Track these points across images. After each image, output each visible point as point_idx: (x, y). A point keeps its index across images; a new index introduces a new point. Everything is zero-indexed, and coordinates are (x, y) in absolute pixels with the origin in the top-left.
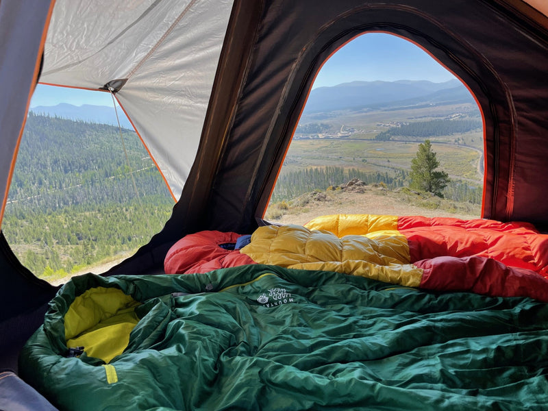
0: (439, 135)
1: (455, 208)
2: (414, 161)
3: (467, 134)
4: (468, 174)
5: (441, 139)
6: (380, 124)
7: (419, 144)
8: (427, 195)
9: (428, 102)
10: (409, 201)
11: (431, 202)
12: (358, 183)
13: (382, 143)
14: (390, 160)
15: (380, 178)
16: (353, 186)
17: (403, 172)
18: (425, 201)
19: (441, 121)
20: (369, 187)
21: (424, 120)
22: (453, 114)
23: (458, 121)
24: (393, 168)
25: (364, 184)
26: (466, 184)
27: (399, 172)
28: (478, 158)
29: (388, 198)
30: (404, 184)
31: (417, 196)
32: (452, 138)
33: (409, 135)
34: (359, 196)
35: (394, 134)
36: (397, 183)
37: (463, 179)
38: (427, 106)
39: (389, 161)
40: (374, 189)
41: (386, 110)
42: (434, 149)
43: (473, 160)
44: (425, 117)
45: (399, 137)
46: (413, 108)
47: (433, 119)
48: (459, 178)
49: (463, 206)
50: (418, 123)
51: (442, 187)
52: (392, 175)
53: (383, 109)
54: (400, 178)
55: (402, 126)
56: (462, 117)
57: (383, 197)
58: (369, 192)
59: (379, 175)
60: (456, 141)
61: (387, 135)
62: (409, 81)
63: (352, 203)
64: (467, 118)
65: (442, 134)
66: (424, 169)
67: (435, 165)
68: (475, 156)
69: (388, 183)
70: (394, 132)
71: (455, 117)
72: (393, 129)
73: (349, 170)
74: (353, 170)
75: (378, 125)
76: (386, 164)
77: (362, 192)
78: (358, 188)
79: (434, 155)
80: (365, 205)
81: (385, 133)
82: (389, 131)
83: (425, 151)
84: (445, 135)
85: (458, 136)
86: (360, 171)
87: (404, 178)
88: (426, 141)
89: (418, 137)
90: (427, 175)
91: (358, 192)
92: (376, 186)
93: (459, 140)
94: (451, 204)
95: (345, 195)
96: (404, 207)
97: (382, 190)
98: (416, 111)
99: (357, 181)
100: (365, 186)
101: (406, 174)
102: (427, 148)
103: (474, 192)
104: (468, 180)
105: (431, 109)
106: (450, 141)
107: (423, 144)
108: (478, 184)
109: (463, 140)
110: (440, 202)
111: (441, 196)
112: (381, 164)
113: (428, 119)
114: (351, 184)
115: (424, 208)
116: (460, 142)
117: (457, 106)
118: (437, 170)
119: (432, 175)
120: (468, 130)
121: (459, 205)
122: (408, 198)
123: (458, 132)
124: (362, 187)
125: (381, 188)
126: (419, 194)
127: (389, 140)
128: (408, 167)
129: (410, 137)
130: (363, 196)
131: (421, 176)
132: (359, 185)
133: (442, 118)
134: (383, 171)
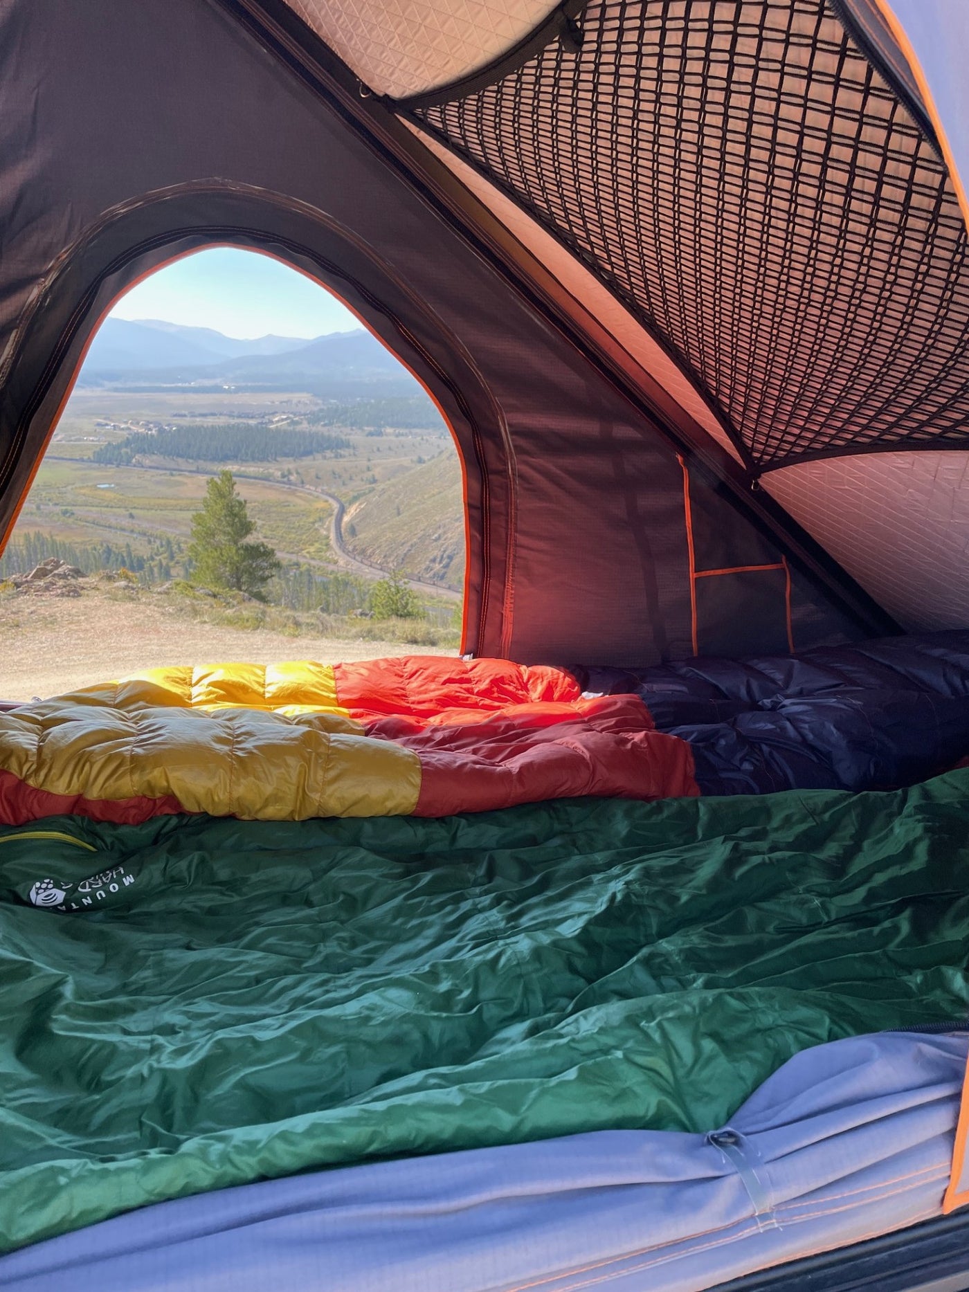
0: (246, 461)
1: (297, 624)
2: (198, 519)
3: (307, 461)
4: (312, 549)
5: (251, 469)
6: (103, 421)
7: (206, 478)
8: (234, 597)
9: (218, 381)
10: (196, 612)
11: (246, 614)
12: (60, 570)
13: (111, 470)
14: (134, 512)
15: (113, 558)
16: (49, 579)
17: (169, 543)
18: (229, 612)
19: (249, 428)
20: (92, 580)
21: (210, 421)
22: (274, 413)
23: (285, 432)
24: (144, 534)
25: (78, 573)
26: (308, 570)
27: (158, 542)
28: (331, 515)
29: (142, 607)
30: (173, 572)
31: (210, 600)
32: (274, 470)
33: (179, 455)
34: (67, 604)
35: (142, 451)
36: (156, 570)
37: (302, 561)
38: (217, 389)
39: (131, 516)
40: (104, 586)
41: (116, 390)
42: (242, 491)
43: (321, 519)
44: (213, 414)
45: (154, 457)
46: (184, 390)
47: (233, 421)
48: (294, 558)
49: (313, 621)
50: (199, 428)
51: (264, 579)
52: (142, 549)
53: (108, 384)
54: (163, 558)
55: (161, 431)
56: (293, 423)
57: (130, 605)
58: (92, 592)
59: (109, 551)
60: (283, 476)
61: (124, 450)
62: (171, 325)
63: (50, 622)
64: (304, 426)
65: (253, 459)
66: (221, 538)
67: (246, 528)
68: (323, 510)
69: (132, 569)
70: (141, 445)
71: (278, 422)
72: (138, 438)
73: (27, 536)
74: (38, 535)
75: (99, 424)
76: (126, 522)
77: (75, 593)
78: (61, 583)
79: (242, 505)
80: (84, 626)
81: (119, 447)
82: (127, 443)
83: (222, 496)
84: (262, 460)
85: (288, 464)
86: (58, 539)
87: (172, 557)
88: (224, 473)
89: (201, 462)
90: (231, 552)
91: (62, 595)
92: (110, 578)
93: (290, 473)
94: (288, 618)
95: (25, 603)
96: (183, 627)
97: (127, 587)
98: (193, 398)
99: (57, 566)
100: (80, 580)
101: (175, 548)
102: (225, 490)
103: (326, 589)
104: (313, 563)
105: (226, 399)
106: (272, 475)
107: (216, 479)
108: (332, 572)
109: (298, 473)
110: (264, 613)
111: (262, 598)
112: (113, 522)
113: (221, 421)
114: (42, 574)
115: (230, 628)
116: (292, 478)
117: (285, 397)
118: (250, 540)
119: (242, 552)
120: (308, 453)
121: (303, 617)
122: (192, 605)
123: (286, 455)
124: (73, 581)
125: (123, 583)
126: (215, 596)
127: (128, 462)
128: (182, 531)
129: (180, 460)
130: (80, 603)
131: (216, 554)
132: (64, 576)
133: (252, 422)
134: (119, 540)
